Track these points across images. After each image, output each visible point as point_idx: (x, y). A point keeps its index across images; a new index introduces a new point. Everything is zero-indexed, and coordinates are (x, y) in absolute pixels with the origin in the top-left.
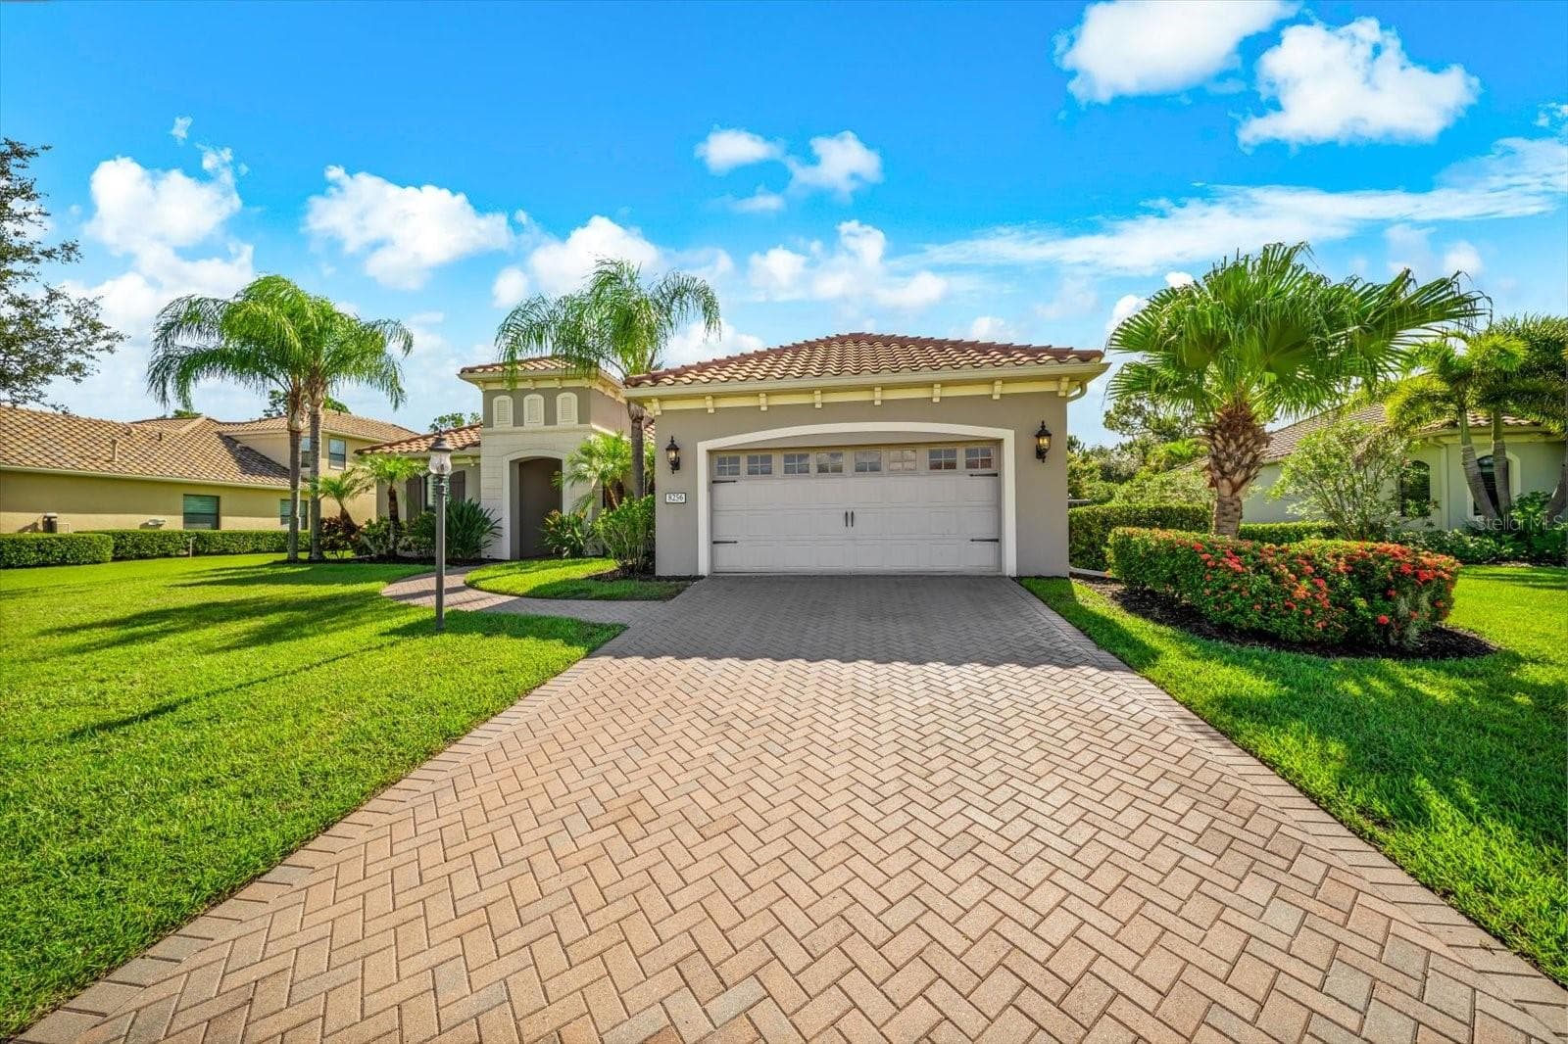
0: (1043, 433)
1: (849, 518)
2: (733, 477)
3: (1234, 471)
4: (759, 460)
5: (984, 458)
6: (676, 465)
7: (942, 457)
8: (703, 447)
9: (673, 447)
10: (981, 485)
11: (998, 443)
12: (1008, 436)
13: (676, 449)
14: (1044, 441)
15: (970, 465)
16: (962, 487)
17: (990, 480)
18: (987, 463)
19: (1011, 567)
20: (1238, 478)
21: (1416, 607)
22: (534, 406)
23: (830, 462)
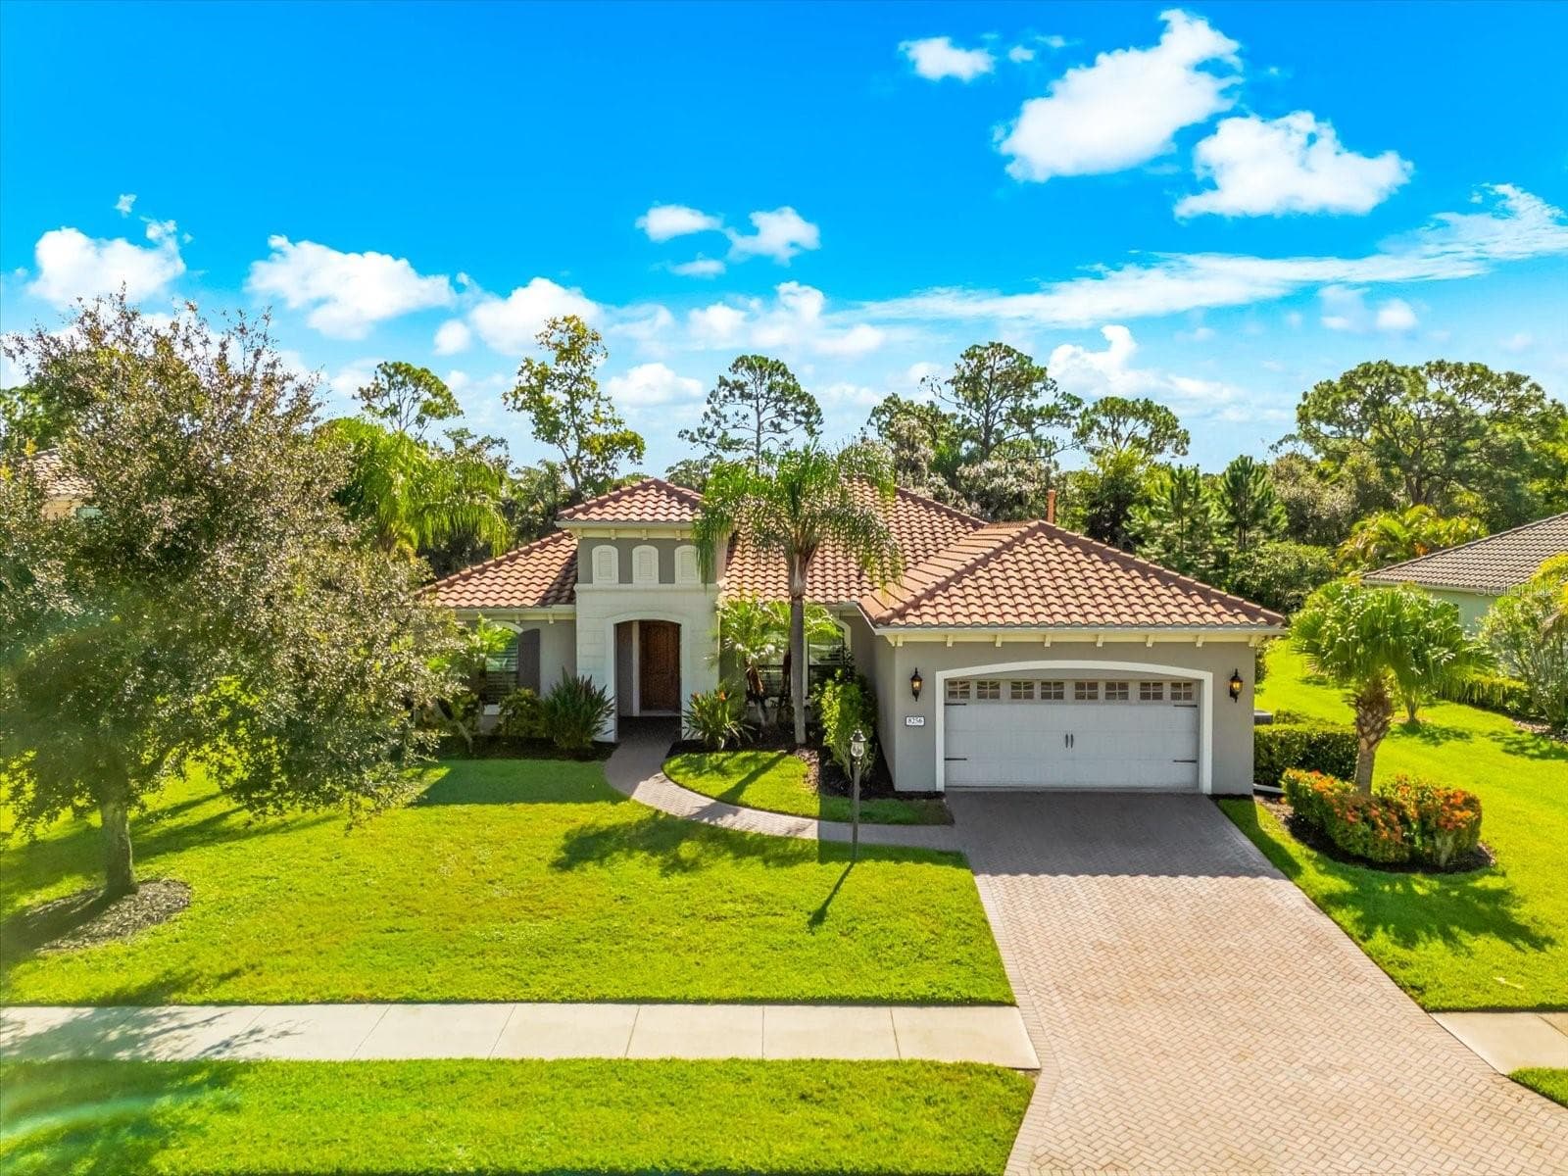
0: (1235, 678)
1: (1069, 740)
2: (963, 701)
3: (1369, 734)
4: (988, 689)
5: (1186, 692)
6: (916, 693)
7: (1151, 690)
8: (941, 677)
9: (916, 677)
10: (1181, 715)
11: (1200, 682)
12: (1207, 677)
13: (920, 680)
14: (1236, 685)
15: (1175, 697)
16: (1168, 715)
17: (1189, 710)
18: (1188, 696)
19: (1207, 785)
20: (1372, 737)
21: (1444, 843)
22: (646, 559)
23: (1052, 690)
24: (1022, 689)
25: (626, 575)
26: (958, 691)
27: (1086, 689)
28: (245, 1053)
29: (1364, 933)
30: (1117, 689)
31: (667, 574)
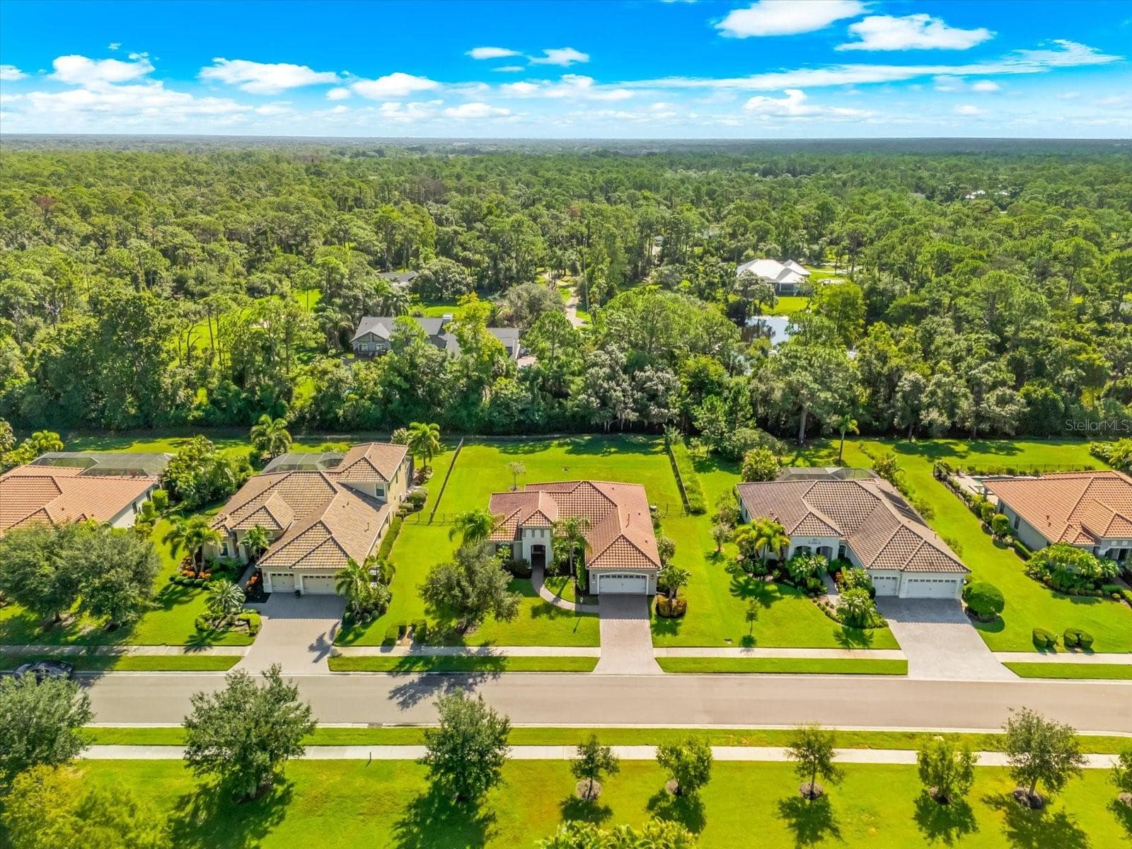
1: (622, 585)
2: (603, 578)
6: (595, 576)
7: (635, 577)
8: (598, 575)
11: (646, 576)
12: (648, 576)
15: (642, 578)
16: (641, 581)
17: (645, 580)
19: (647, 593)
22: (538, 533)
23: (619, 577)
24: (614, 577)
25: (533, 536)
26: (601, 577)
27: (626, 577)
28: (504, 655)
29: (653, 633)
30: (632, 577)
31: (542, 535)
